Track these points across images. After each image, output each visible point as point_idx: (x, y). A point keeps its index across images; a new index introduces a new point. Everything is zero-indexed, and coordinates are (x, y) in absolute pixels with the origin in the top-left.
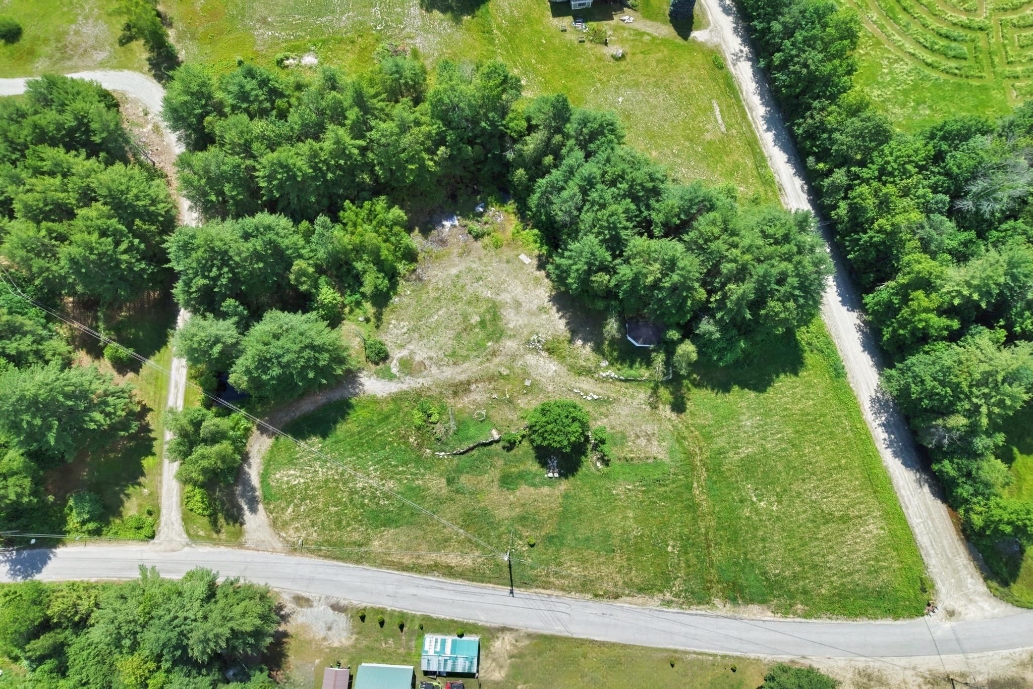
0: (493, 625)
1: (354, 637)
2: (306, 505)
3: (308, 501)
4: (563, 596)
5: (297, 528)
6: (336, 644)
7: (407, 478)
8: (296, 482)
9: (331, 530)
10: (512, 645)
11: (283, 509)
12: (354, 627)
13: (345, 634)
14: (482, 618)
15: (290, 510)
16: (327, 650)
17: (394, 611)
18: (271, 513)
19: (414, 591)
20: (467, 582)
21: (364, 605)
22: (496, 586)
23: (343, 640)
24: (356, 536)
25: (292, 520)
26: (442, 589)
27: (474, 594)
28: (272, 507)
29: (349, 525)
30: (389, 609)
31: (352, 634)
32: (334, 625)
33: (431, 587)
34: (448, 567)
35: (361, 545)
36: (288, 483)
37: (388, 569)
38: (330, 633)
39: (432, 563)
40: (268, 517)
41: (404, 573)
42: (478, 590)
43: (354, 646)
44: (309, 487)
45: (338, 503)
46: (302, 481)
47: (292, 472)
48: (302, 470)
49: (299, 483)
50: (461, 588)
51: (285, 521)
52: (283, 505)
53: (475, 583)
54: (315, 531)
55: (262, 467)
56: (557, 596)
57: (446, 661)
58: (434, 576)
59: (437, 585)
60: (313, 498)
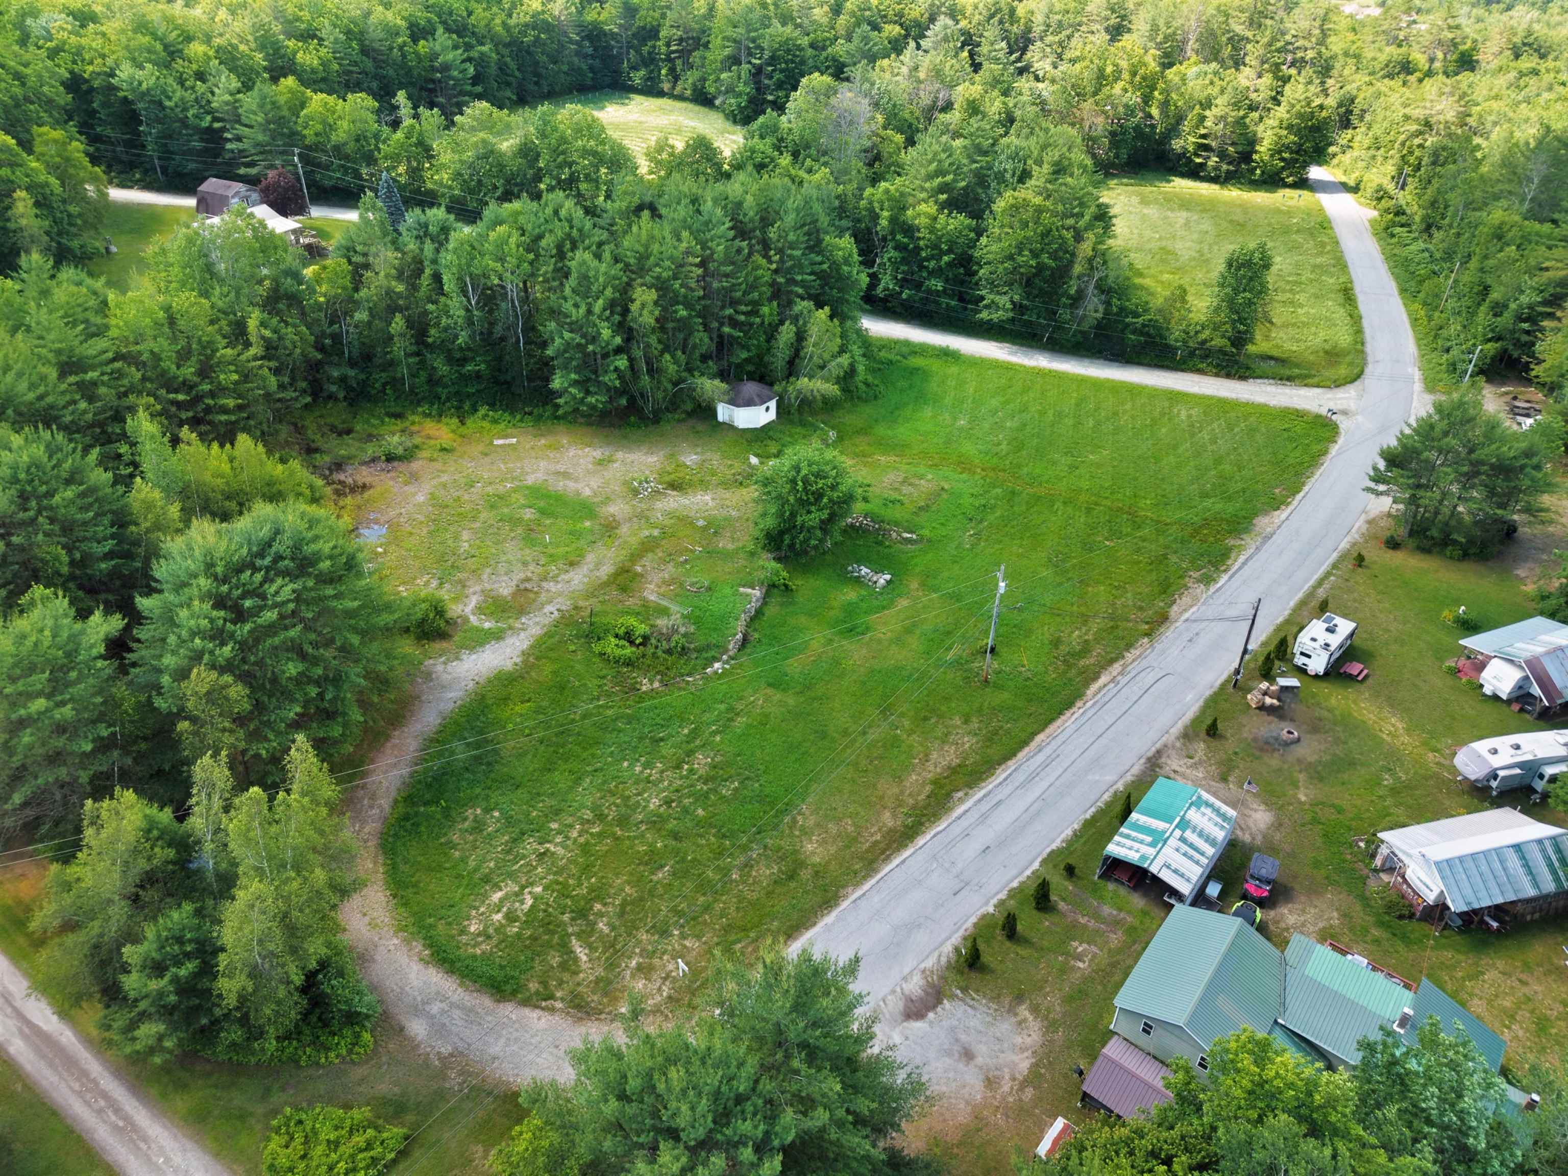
0: (1136, 770)
1: (1024, 1011)
2: (601, 915)
3: (598, 907)
4: (1125, 666)
5: (639, 968)
6: (1024, 1064)
7: (715, 733)
8: (529, 902)
9: (707, 908)
10: (1195, 766)
11: (563, 966)
12: (997, 998)
13: (1005, 1026)
14: (1110, 778)
15: (582, 953)
16: (1029, 1093)
17: (1002, 903)
18: (551, 997)
19: (974, 846)
20: (1012, 764)
21: (948, 948)
22: (1048, 731)
23: (1018, 1040)
24: (765, 872)
25: (611, 966)
26: (999, 803)
27: (1045, 765)
28: (533, 986)
29: (725, 872)
30: (991, 909)
31: (1012, 1011)
32: (963, 1037)
33: (984, 817)
34: (954, 770)
35: (792, 876)
36: (511, 917)
37: (888, 859)
38: (979, 1060)
39: (928, 788)
40: (552, 1010)
41: (921, 841)
42: (1040, 758)
43: (1051, 1026)
44: (565, 885)
45: (653, 860)
46: (538, 889)
47: (497, 896)
48: (511, 876)
49: (536, 898)
50: (1021, 777)
51: (598, 981)
52: (555, 961)
53: (1020, 755)
54: (683, 937)
55: (418, 946)
56: (1121, 673)
57: (1183, 839)
58: (961, 800)
59: (985, 807)
60: (598, 895)
